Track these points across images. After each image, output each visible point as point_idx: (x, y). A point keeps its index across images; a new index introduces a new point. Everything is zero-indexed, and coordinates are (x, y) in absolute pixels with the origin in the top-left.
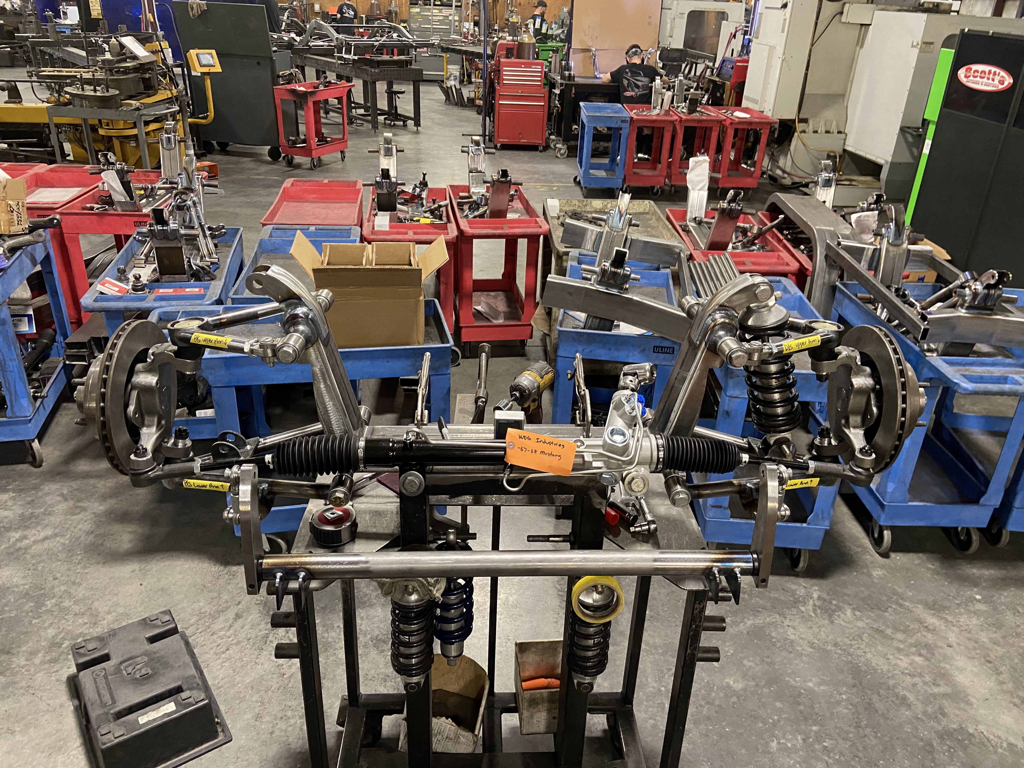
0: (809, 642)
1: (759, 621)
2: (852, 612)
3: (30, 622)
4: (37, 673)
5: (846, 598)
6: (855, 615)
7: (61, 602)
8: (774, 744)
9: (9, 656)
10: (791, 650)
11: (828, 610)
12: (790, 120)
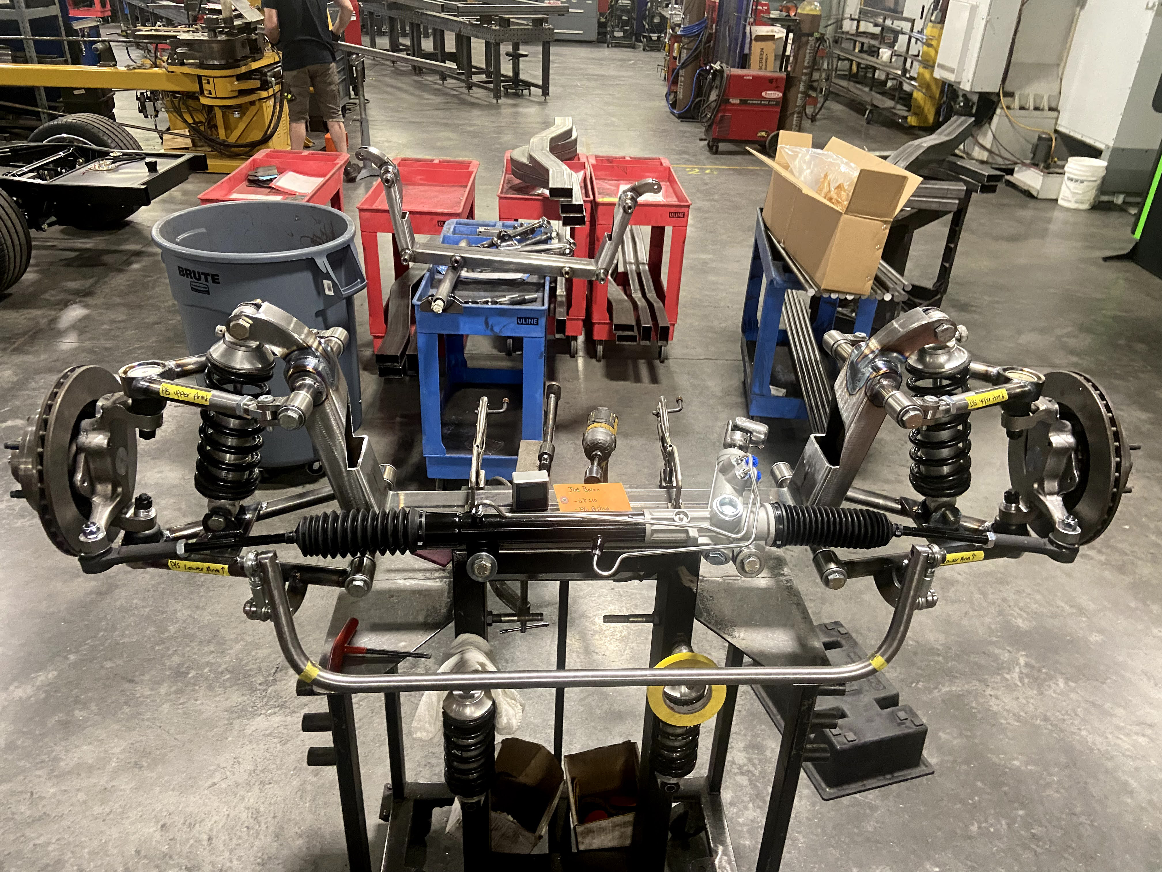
0: (1014, 715)
1: (957, 687)
2: (1066, 683)
4: (163, 704)
5: (1058, 666)
6: (1068, 686)
7: (185, 628)
8: (974, 828)
9: (133, 685)
10: (993, 723)
11: (1037, 679)
12: (992, 93)
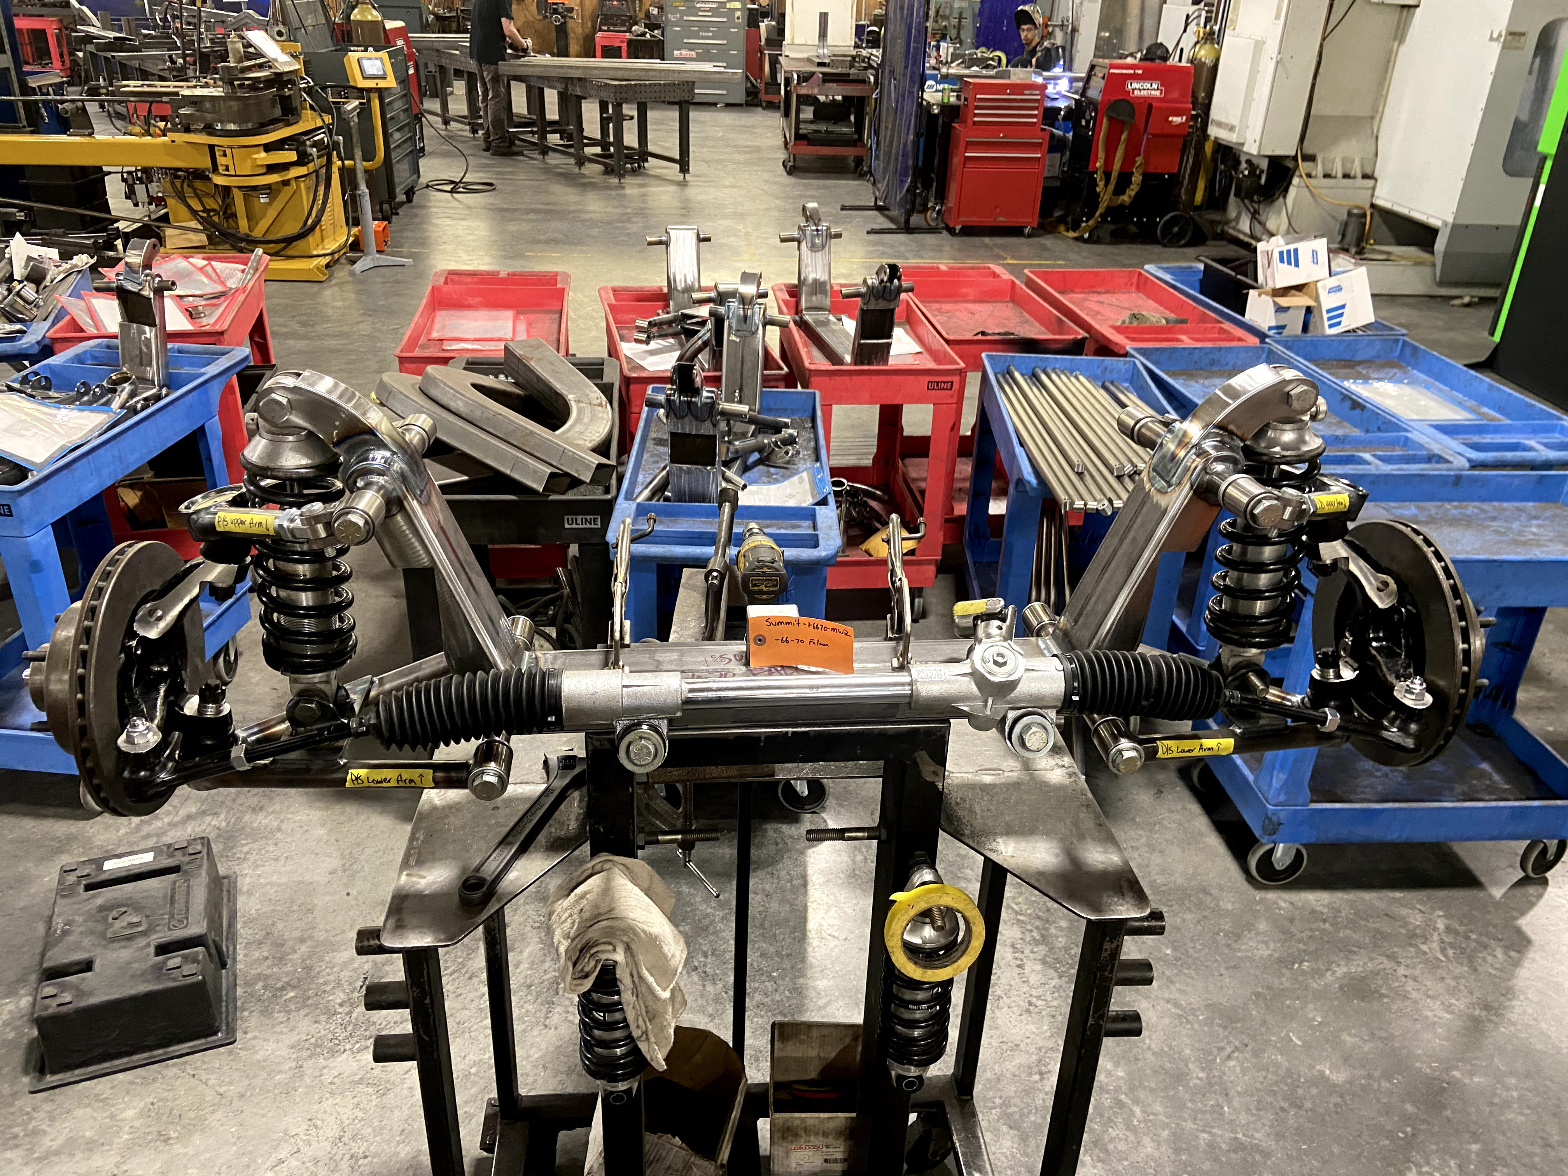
1: (1357, 966)
2: (1505, 953)
5: (1491, 929)
6: (1510, 957)
10: (1416, 1017)
11: (1465, 949)
12: (1288, 157)
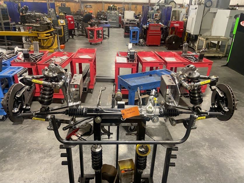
0: (206, 155)
1: (194, 150)
2: (216, 148)
3: (24, 146)
4: (25, 156)
5: (215, 145)
7: (31, 141)
8: (198, 178)
9: (19, 153)
10: (201, 157)
11: (210, 148)
12: (197, 35)
